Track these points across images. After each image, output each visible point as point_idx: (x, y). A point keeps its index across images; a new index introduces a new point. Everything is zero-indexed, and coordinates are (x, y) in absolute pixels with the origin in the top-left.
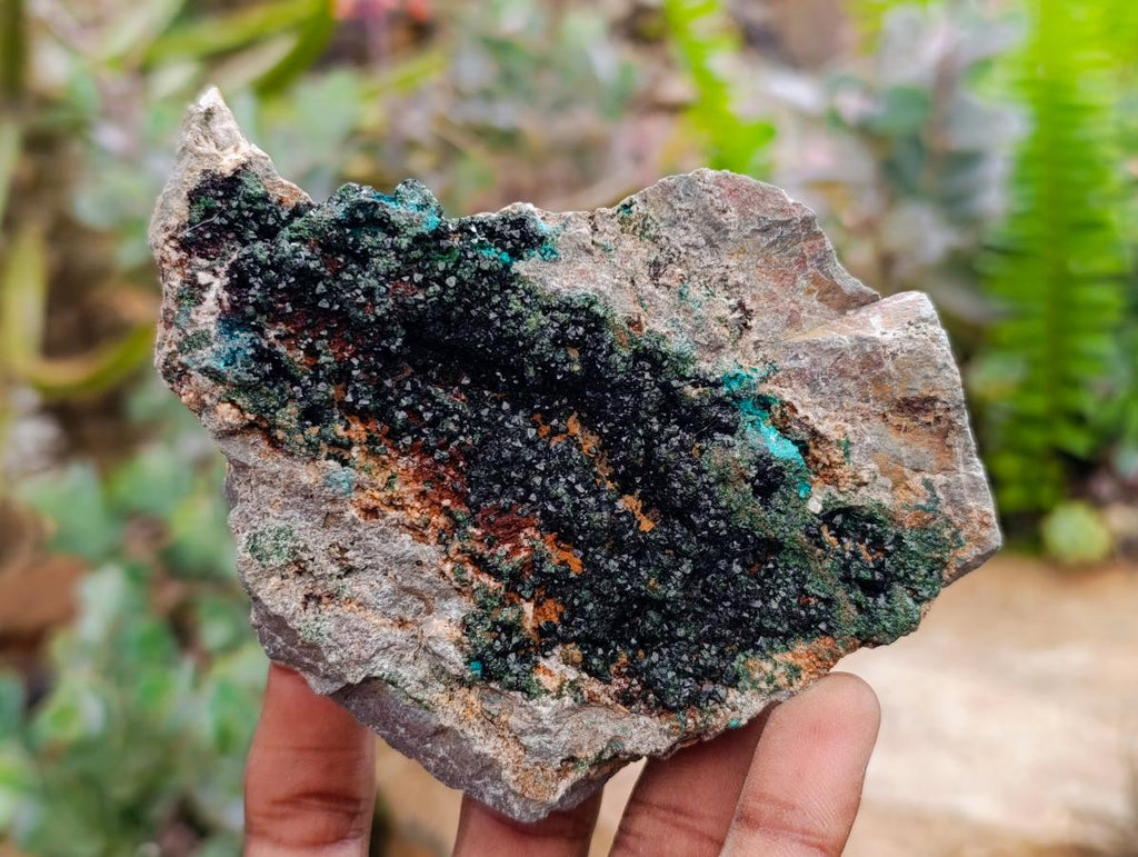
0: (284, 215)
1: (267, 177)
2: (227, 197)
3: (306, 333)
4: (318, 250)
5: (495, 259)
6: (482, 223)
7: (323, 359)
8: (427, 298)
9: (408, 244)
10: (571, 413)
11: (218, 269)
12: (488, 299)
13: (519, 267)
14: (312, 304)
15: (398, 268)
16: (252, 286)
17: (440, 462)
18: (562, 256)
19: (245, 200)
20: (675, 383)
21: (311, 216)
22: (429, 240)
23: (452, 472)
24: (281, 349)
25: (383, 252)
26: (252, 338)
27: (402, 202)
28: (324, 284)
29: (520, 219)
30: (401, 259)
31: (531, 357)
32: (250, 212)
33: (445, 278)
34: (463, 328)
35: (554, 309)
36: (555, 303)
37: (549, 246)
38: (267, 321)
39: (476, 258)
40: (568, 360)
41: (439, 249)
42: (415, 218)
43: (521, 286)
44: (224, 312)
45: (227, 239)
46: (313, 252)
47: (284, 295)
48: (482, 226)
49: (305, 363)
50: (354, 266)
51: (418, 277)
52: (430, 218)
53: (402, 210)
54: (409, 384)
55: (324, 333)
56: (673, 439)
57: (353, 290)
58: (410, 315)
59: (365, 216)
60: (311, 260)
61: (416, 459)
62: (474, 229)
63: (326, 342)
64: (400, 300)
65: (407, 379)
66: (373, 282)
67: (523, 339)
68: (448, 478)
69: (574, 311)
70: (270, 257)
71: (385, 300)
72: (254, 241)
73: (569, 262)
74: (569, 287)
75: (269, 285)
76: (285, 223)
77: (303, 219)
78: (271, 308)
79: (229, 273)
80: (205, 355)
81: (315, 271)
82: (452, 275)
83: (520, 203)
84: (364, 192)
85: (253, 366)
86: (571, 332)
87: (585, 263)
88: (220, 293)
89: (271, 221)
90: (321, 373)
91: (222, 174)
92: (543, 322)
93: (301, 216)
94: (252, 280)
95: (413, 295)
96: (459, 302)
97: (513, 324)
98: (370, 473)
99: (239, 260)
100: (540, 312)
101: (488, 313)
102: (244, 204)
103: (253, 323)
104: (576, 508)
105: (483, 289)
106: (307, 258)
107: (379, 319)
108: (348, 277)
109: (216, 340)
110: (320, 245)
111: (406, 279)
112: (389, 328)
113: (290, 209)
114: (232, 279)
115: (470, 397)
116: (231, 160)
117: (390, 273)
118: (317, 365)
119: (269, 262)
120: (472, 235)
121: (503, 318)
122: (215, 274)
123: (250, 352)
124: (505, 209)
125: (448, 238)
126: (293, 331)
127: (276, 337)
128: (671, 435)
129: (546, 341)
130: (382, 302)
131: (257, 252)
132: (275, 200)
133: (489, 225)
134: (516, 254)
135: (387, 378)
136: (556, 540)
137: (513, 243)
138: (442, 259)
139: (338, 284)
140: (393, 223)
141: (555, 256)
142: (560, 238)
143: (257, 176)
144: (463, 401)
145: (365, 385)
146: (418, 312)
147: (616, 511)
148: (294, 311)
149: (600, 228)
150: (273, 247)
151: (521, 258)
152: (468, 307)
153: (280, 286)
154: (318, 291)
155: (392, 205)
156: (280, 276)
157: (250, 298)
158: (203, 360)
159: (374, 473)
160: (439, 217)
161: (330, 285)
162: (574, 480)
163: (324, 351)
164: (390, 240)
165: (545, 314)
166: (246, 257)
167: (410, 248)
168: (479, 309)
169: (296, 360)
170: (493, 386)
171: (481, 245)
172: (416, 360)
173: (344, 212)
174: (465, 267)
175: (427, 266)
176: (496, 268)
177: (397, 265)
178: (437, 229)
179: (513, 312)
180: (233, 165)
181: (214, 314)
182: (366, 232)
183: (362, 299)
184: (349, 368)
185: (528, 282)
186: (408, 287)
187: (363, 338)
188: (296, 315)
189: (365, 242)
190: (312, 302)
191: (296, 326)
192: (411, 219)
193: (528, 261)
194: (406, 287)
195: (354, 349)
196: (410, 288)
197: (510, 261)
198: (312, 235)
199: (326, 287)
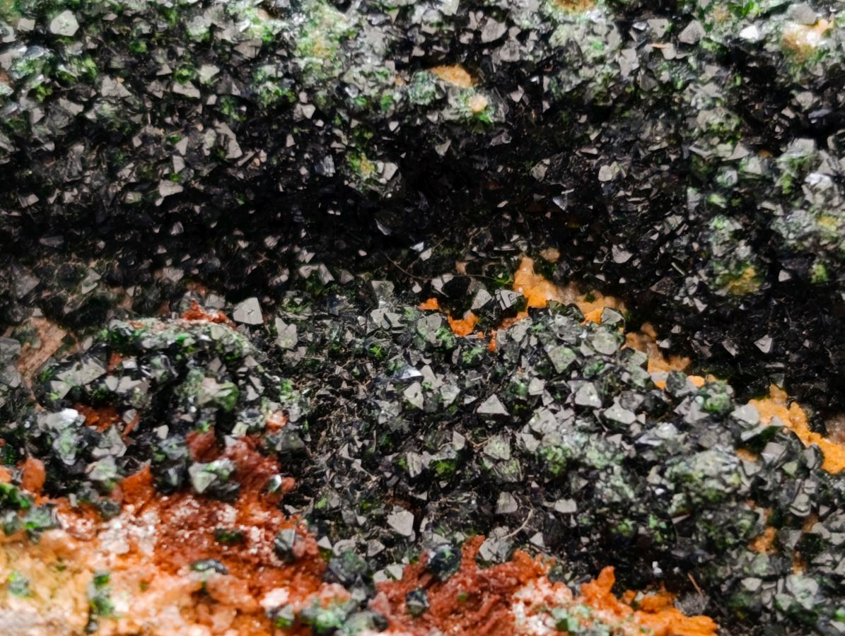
17: (213, 496)
20: (751, 33)
23: (261, 516)
56: (813, 178)
61: (150, 516)
68: (256, 534)
86: (425, 15)
92: (342, 28)
98: (33, 595)
100: (326, 7)
104: (636, 467)
128: (802, 170)
129: (371, 63)
136: (617, 591)
147: (746, 436)
159: (43, 592)
162: (595, 400)
179: (257, 41)
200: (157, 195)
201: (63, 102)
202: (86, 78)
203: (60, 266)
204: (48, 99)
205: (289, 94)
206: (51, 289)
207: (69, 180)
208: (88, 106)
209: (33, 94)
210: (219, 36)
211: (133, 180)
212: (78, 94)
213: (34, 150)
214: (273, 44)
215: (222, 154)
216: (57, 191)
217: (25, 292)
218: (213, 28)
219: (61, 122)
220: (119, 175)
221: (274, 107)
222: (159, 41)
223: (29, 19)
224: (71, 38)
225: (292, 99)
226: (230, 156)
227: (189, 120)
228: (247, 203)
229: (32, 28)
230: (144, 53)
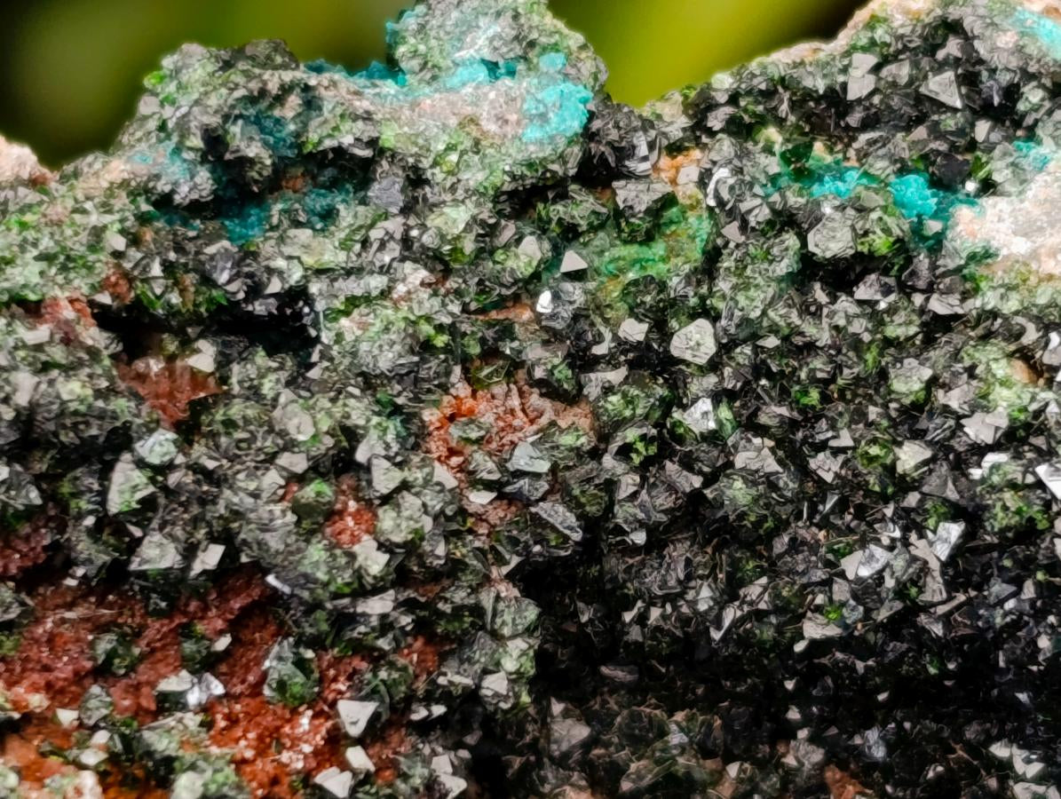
13: (984, 224)
22: (566, 193)
25: (376, 284)
28: (140, 462)
39: (783, 219)
41: (616, 219)
42: (485, 111)
57: (268, 461)
58: (543, 528)
59: (275, 153)
71: (415, 475)
82: (692, 316)
101: (891, 445)
105: (845, 341)
110: (102, 317)
112: (458, 596)
126: (37, 702)
130: (405, 487)
133: (819, 84)
134: (958, 172)
137: (936, 131)
140: (395, 156)
151: (988, 185)
154: (117, 502)
176: (880, 240)
177: (445, 319)
178: (589, 134)
179: (1001, 416)
185: (1041, 280)
186: (512, 412)
187: (355, 671)
188: (40, 631)
189: (290, 258)
190: (106, 558)
191: (51, 677)
192: (472, 120)
193: (1021, 193)
194: (501, 410)
195: (323, 731)
196: (520, 414)
197: (938, 204)
198: (60, 279)
199: (150, 474)
200: (799, 636)
201: (671, 467)
202: (714, 438)
203: (625, 712)
204: (647, 463)
205: (1039, 517)
206: (607, 745)
207: (660, 593)
208: (710, 480)
209: (625, 452)
210: (941, 397)
211: (763, 606)
212: (698, 459)
213: (612, 540)
214: (1027, 426)
215: (914, 591)
216: (639, 604)
217: (565, 747)
218: (933, 383)
219: (664, 501)
220: (742, 592)
221: (1010, 535)
222: (842, 391)
223: (641, 321)
224: (700, 368)
225: (1042, 525)
226: (926, 597)
227: (870, 525)
228: (944, 673)
229: (641, 337)
230: (813, 407)
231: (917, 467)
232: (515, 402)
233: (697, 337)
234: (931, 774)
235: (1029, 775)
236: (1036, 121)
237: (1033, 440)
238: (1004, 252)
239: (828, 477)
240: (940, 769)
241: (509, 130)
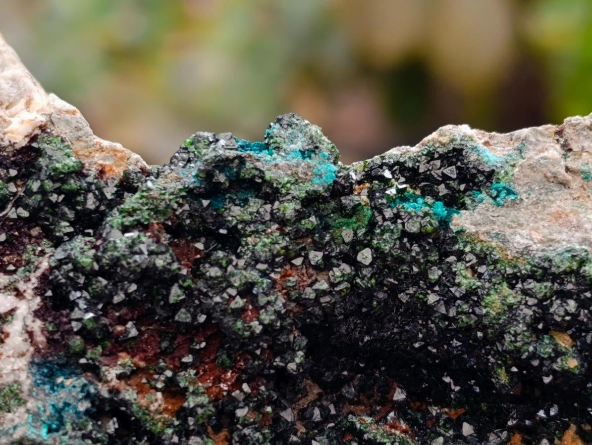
0: (109, 192)
1: (78, 139)
2: (24, 177)
3: (162, 364)
4: (165, 238)
5: (426, 214)
6: (397, 163)
7: (191, 402)
8: (332, 285)
9: (296, 211)
10: (566, 427)
11: (21, 286)
12: (423, 275)
13: (462, 221)
14: (167, 318)
15: (286, 248)
16: (73, 305)
18: (524, 196)
19: (50, 177)
21: (149, 189)
22: (325, 200)
24: (129, 394)
25: (261, 227)
26: (85, 386)
27: (278, 148)
28: (181, 287)
29: (454, 150)
30: (288, 234)
31: (500, 354)
32: (59, 194)
33: (356, 253)
34: (390, 321)
35: (524, 278)
36: (525, 269)
37: (502, 184)
38: (103, 355)
39: (397, 216)
40: (559, 353)
41: (341, 209)
42: (300, 170)
43: (467, 249)
44: (38, 350)
45: (30, 237)
46: (158, 242)
47: (124, 311)
48: (399, 167)
49: (166, 410)
50: (220, 254)
51: (316, 256)
52: (323, 168)
53: (280, 161)
54: (317, 412)
55: (189, 359)
57: (224, 290)
58: (311, 315)
59: (229, 178)
60: (157, 254)
62: (387, 174)
63: (193, 372)
64: (294, 294)
65: (313, 404)
66: (253, 275)
67: (484, 328)
69: (555, 278)
70: (97, 259)
71: (272, 298)
72: (71, 236)
73: (536, 203)
74: (541, 242)
75: (99, 299)
76: (111, 205)
77: (137, 195)
78: (107, 334)
79: (39, 291)
80: (17, 421)
81: (165, 270)
82: (365, 246)
83: (450, 127)
84: (222, 142)
85: (90, 427)
86: (557, 309)
87: (561, 201)
88: (29, 322)
89: (91, 203)
90: (191, 421)
91: (12, 145)
92: (511, 300)
93: (134, 190)
94: (75, 295)
95: (311, 285)
96: (380, 285)
97: (465, 307)
99: (51, 269)
100: (505, 285)
101: (426, 294)
102: (49, 185)
103: (83, 361)
105: (415, 261)
106: (151, 253)
107: (268, 329)
108: (214, 272)
109: (30, 395)
110: (168, 229)
111: (298, 262)
112: (283, 338)
113: (116, 182)
114: (44, 299)
115: (412, 422)
116: (22, 122)
117: (274, 256)
118: (183, 409)
119: (96, 267)
120: (386, 182)
121: (450, 301)
122: (19, 294)
123: (84, 406)
124: (430, 137)
125: (351, 192)
126: (142, 364)
127: (119, 377)
129: (521, 327)
130: (269, 303)
131: (76, 253)
132: (93, 172)
133: (410, 164)
134: (454, 202)
135: (285, 408)
137: (448, 187)
138: (348, 225)
139: (201, 284)
140: (269, 184)
141: (512, 197)
142: (517, 169)
143: (63, 141)
144: (405, 432)
145: (257, 430)
146: (323, 309)
148: (141, 333)
149: (575, 147)
150: (99, 242)
151: (463, 206)
152: (394, 291)
153: (116, 299)
154: (172, 299)
155: (264, 155)
156: (115, 284)
157: (74, 324)
158: (15, 428)
160: (335, 163)
161: (189, 287)
163: (191, 389)
164: (268, 207)
165: (512, 287)
166: (61, 263)
167: (300, 215)
168: (411, 291)
169: (152, 408)
170: (442, 399)
171: (402, 195)
172: (323, 375)
173: (197, 176)
174: (383, 233)
175: (327, 238)
176: (429, 228)
177: (284, 244)
178: (335, 182)
179: (463, 289)
180: (26, 129)
181: (23, 355)
182: (233, 201)
183: (239, 302)
184: (230, 407)
185: (478, 242)
186: (303, 274)
187: (247, 358)
188: (143, 338)
189: (232, 216)
190: (166, 315)
191: (146, 354)
192: (295, 173)
193: (474, 209)
194: (299, 274)
195: (235, 377)
196: (306, 275)
197: (447, 213)
198: (154, 216)
199: (183, 290)
214: (471, 293)
221: (463, 329)
224: (366, 265)
231: (434, 302)
232: (304, 271)
233: (366, 255)
234: (424, 386)
235: (456, 390)
236: (481, 185)
237: (472, 297)
238: (468, 231)
239: (404, 301)
240: (427, 385)
241: (308, 177)
